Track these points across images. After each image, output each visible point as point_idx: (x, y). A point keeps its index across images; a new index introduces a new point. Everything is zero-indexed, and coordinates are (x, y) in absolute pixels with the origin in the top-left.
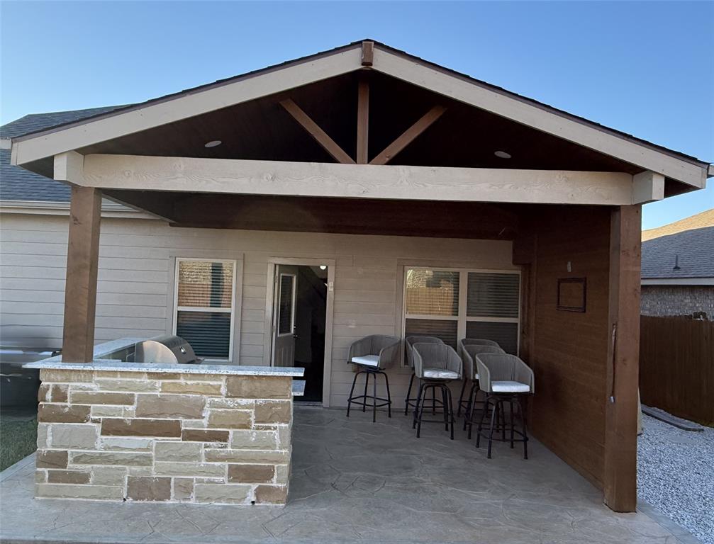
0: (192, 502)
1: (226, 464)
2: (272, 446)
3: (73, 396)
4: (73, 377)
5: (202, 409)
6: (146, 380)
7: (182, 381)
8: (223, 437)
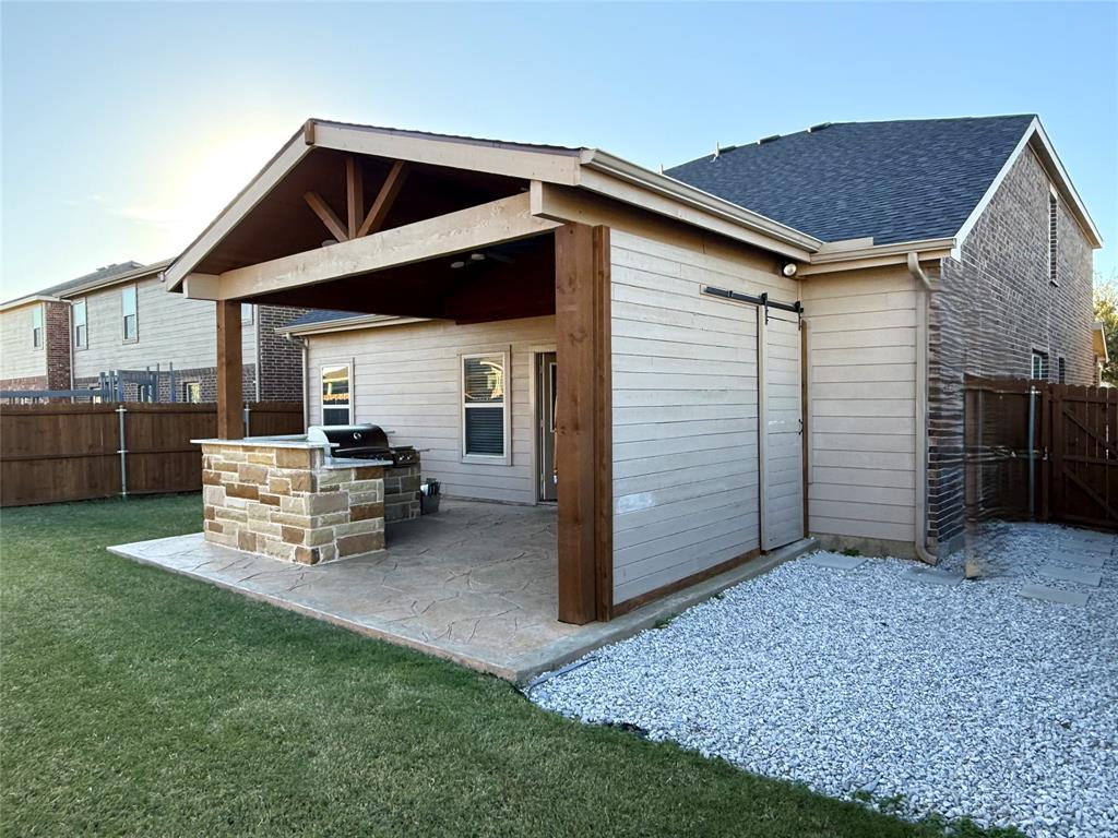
0: (266, 555)
1: (280, 525)
2: (300, 512)
3: (215, 464)
4: (214, 450)
5: (265, 478)
6: (241, 452)
7: (257, 453)
8: (275, 501)
